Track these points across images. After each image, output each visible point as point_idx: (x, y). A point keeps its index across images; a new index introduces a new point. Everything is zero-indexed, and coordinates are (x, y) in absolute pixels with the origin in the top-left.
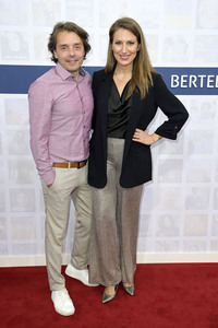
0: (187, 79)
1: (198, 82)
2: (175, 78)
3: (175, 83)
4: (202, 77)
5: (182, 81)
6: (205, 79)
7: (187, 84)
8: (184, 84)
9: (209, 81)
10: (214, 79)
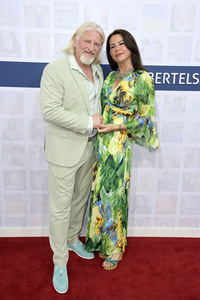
0: (161, 76)
1: (171, 79)
4: (175, 74)
6: (177, 77)
7: (161, 80)
8: (158, 80)
9: (181, 78)
10: (185, 76)
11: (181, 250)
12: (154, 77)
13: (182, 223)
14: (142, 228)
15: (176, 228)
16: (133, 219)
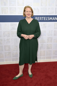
0: (39, 18)
4: (43, 18)
6: (44, 18)
7: (39, 19)
9: (44, 19)
10: (46, 18)
12: (37, 18)
13: (47, 58)
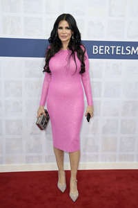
1: (110, 51)
2: (95, 48)
3: (95, 51)
4: (113, 47)
5: (100, 50)
6: (115, 49)
7: (103, 51)
8: (101, 51)
10: (121, 49)
11: (121, 178)
14: (92, 163)
15: (117, 162)
16: (85, 156)
